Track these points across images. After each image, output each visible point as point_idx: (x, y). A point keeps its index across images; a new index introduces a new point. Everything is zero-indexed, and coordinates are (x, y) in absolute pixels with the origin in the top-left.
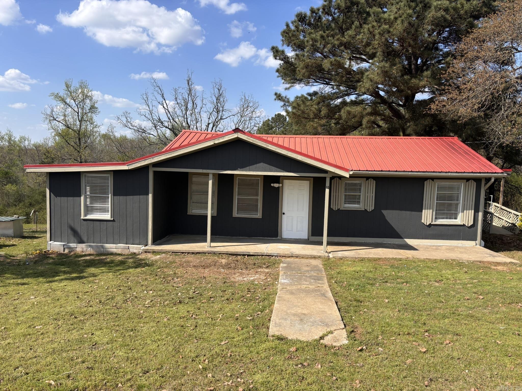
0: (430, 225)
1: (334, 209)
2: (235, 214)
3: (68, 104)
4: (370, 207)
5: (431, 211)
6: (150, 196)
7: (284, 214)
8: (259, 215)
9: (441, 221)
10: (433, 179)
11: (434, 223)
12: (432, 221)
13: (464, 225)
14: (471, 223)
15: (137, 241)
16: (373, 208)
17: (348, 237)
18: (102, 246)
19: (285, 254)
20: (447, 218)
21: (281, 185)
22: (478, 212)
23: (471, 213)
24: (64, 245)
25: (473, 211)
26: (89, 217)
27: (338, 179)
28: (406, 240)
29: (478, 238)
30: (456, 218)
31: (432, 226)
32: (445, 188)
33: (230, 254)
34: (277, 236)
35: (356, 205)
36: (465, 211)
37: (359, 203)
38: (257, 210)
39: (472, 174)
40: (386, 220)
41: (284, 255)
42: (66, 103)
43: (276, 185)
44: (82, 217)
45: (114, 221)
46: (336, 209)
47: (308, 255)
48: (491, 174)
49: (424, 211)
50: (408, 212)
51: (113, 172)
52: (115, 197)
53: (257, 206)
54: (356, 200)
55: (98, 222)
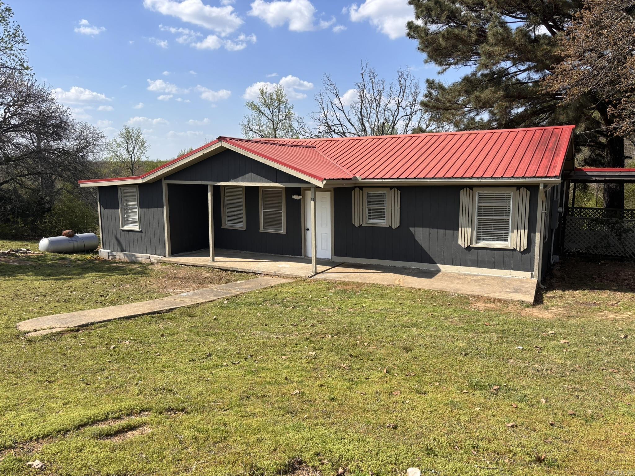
0: (469, 248)
1: (356, 225)
2: (262, 230)
3: (262, 113)
4: (395, 224)
5: (470, 229)
6: (165, 208)
7: (308, 229)
8: (283, 231)
9: (485, 244)
10: (471, 187)
11: (474, 245)
12: (471, 243)
13: (514, 250)
14: (524, 247)
15: (158, 252)
16: (398, 225)
17: (372, 258)
18: (134, 255)
19: (269, 272)
20: (494, 240)
21: (301, 197)
22: (535, 232)
23: (524, 233)
24: (108, 252)
25: (526, 231)
26: (126, 228)
27: (358, 189)
28: (439, 265)
29: (535, 269)
30: (506, 240)
31: (473, 250)
32: (492, 198)
33: (222, 269)
34: (301, 255)
35: (382, 221)
36: (516, 231)
37: (383, 218)
38: (280, 225)
39: (514, 180)
40: (415, 240)
41: (268, 274)
42: (260, 111)
43: (296, 197)
44: (121, 228)
45: (141, 232)
46: (358, 225)
47: (290, 275)
48: (540, 180)
49: (460, 229)
50: (441, 231)
51: (138, 186)
52: (141, 209)
53: (280, 220)
54: (381, 214)
55: (131, 233)
